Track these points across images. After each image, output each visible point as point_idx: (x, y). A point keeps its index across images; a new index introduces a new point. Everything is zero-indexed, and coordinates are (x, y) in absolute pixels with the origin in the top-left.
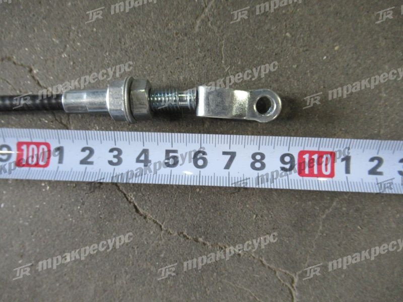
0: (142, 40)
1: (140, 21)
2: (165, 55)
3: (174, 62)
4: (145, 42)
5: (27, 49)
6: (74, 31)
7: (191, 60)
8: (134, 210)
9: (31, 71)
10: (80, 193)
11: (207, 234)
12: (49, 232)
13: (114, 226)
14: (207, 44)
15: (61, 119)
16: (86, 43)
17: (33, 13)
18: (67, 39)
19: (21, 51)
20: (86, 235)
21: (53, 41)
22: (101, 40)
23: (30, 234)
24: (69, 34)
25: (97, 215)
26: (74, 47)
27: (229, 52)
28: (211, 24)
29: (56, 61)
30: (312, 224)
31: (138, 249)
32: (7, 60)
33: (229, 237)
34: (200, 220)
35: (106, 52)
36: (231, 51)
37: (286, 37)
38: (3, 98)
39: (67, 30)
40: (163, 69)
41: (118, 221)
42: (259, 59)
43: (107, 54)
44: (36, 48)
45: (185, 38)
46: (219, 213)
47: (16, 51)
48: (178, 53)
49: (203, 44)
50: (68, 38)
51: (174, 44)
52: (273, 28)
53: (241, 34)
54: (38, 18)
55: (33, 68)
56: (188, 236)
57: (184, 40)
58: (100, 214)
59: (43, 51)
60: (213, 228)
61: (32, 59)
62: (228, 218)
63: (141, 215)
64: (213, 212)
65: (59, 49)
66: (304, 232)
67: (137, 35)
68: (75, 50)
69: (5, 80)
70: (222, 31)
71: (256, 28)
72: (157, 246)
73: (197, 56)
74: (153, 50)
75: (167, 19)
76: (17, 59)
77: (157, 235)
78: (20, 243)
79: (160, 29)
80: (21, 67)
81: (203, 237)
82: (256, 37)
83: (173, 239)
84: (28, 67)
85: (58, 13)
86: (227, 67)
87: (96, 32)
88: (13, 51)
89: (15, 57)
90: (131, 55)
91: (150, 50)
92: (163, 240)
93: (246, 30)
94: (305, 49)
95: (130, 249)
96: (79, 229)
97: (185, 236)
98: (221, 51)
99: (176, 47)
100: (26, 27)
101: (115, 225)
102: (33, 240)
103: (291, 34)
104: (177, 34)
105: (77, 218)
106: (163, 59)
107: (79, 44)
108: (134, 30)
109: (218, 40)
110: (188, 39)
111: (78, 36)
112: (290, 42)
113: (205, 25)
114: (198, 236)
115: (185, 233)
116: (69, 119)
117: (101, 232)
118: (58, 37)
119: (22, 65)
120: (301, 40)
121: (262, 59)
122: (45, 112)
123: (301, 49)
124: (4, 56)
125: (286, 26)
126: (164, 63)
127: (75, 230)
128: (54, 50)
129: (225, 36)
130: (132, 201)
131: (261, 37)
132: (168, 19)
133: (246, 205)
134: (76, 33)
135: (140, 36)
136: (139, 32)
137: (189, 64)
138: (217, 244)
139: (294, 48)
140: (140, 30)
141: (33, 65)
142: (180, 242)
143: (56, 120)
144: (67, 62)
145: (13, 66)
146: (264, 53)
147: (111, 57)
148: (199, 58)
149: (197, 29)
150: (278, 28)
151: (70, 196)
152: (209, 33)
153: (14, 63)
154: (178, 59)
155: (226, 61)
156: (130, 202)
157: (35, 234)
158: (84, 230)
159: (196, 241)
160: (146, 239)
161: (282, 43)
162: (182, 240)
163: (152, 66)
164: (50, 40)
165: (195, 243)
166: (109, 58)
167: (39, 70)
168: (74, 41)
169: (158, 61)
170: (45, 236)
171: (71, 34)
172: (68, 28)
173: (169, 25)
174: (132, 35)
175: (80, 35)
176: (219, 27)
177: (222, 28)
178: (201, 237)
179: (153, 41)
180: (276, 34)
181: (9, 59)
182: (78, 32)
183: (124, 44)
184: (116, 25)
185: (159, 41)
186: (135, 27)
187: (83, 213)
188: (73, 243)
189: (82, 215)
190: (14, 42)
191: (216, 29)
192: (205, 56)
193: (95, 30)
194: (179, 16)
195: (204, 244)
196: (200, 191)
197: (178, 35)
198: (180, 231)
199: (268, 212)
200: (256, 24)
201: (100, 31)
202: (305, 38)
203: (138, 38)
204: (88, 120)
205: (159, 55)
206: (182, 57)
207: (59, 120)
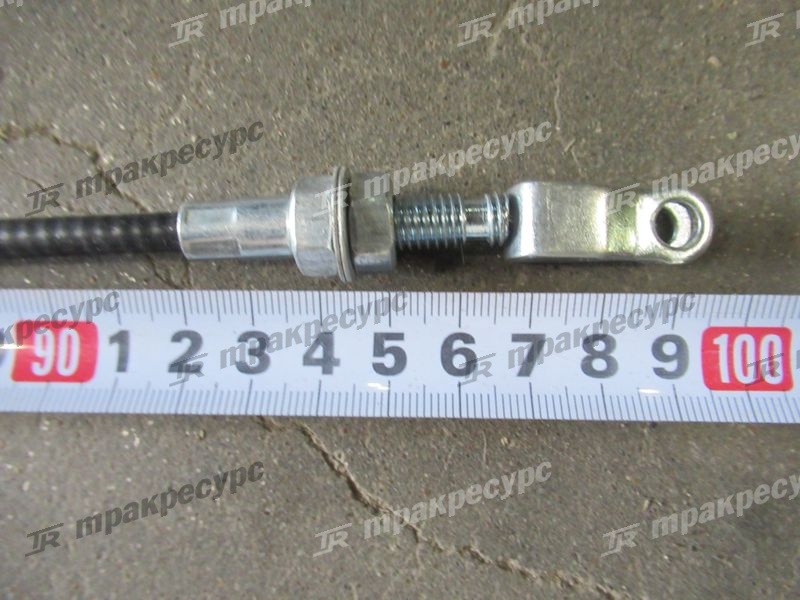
0: (361, 81)
1: (356, 36)
2: (417, 115)
3: (438, 131)
4: (369, 86)
5: (86, 107)
6: (200, 62)
7: (482, 127)
8: (349, 493)
9: (95, 158)
10: (217, 452)
11: (531, 549)
12: (140, 551)
13: (299, 534)
14: (517, 89)
15: (168, 272)
16: (229, 90)
17: (99, 21)
18: (182, 82)
19: (72, 112)
20: (232, 556)
21: (149, 87)
22: (265, 80)
23: (93, 556)
24: (187, 70)
25: (256, 505)
26: (200, 101)
27: (571, 104)
28: (528, 41)
29: (154, 133)
30: (789, 519)
31: (361, 590)
32: (37, 134)
33: (585, 556)
34: (512, 515)
35: (276, 110)
36: (575, 103)
37: (707, 68)
39: (184, 60)
40: (412, 148)
41: (308, 520)
42: (644, 120)
43: (279, 115)
44: (108, 104)
45: (466, 75)
46: (556, 496)
47: (59, 112)
48: (449, 109)
49: (508, 88)
50: (186, 80)
51: (440, 90)
52: (676, 47)
53: (599, 61)
54: (112, 34)
55: (100, 151)
56: (481, 555)
57: (462, 78)
58: (265, 506)
59: (126, 110)
60: (545, 533)
61: (100, 130)
62: (581, 508)
63: (366, 505)
64: (543, 495)
65: (163, 104)
66: (769, 540)
67: (349, 70)
68: (201, 107)
69: (33, 181)
70: (554, 57)
71: (636, 46)
72: (408, 581)
73: (495, 117)
74: (388, 104)
75: (421, 29)
76: (63, 130)
77: (406, 554)
78: (69, 577)
79: (405, 55)
80: (72, 150)
81: (520, 557)
82: (636, 68)
83: (446, 562)
84: (89, 149)
85: (162, 21)
86: (568, 140)
87: (252, 65)
88: (54, 112)
89: (56, 127)
90: (336, 116)
91: (381, 103)
92: (422, 567)
93: (611, 52)
94: (755, 93)
95: (342, 590)
96: (213, 543)
97: (474, 556)
98: (551, 104)
99: (444, 95)
100: (83, 56)
101: (301, 530)
102: (102, 571)
103: (720, 59)
104: (445, 65)
105: (210, 514)
106: (414, 124)
107: (210, 92)
108: (341, 58)
109: (545, 77)
110: (472, 77)
111: (208, 73)
112: (717, 77)
113: (512, 42)
114: (507, 554)
115: (475, 548)
116: (187, 274)
117: (269, 550)
118: (161, 77)
119: (74, 145)
120: (746, 73)
121: (652, 120)
122: (129, 255)
123: (746, 95)
124: (31, 122)
125: (708, 41)
126: (415, 133)
127: (205, 546)
128: (151, 109)
129: (561, 67)
130: (342, 470)
131: (649, 68)
132: (424, 31)
133: (623, 474)
134: (203, 66)
135: (357, 70)
136: (354, 61)
137: (475, 135)
138: (556, 574)
139: (729, 92)
140: (356, 57)
141: (102, 145)
142: (464, 570)
143: (157, 275)
144: (183, 135)
145: (53, 146)
146: (656, 105)
147: (289, 123)
148: (500, 120)
149: (493, 53)
150: (689, 45)
151: (190, 462)
152: (523, 62)
153: (57, 141)
154: (448, 124)
155: (564, 126)
156: (338, 474)
157: (105, 556)
158: (228, 543)
159: (505, 567)
160: (380, 566)
161: (699, 81)
162: (468, 564)
163: (387, 141)
164: (142, 84)
165: (501, 571)
166: (282, 125)
167: (115, 156)
168: (199, 85)
169: (402, 129)
170: (129, 560)
171: (192, 69)
172: (185, 56)
173: (427, 43)
174: (337, 68)
175: (214, 72)
176: (546, 48)
177: (552, 48)
178: (514, 557)
179: (387, 84)
180: (684, 59)
181: (44, 131)
182: (208, 65)
183: (320, 91)
184: (298, 45)
185: (402, 84)
186: (346, 51)
187: (222, 503)
188: (199, 577)
189: (222, 508)
190: (55, 91)
191: (538, 51)
192: (514, 115)
193: (248, 58)
194: (449, 24)
195: (524, 574)
196: (509, 442)
197: (449, 68)
198: (464, 542)
199: (680, 491)
200: (634, 38)
201: (261, 62)
202: (756, 69)
203: (353, 75)
204: (233, 275)
205: (403, 116)
206: (459, 119)
207: (163, 276)
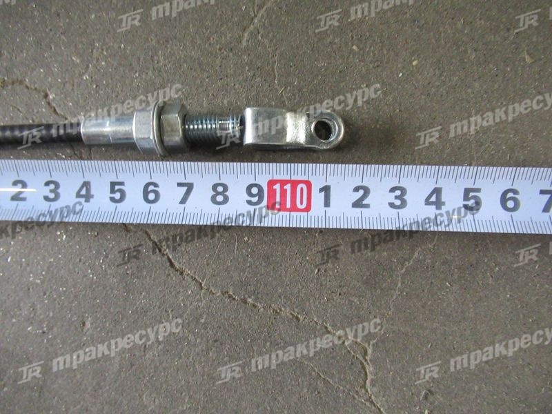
0: (178, 57)
1: (176, 34)
2: (205, 75)
3: (216, 83)
4: (182, 60)
5: (42, 70)
6: (98, 48)
7: (238, 81)
8: (168, 264)
9: (46, 96)
10: (103, 243)
11: (258, 293)
12: (65, 292)
13: (143, 284)
14: (256, 62)
15: (81, 153)
16: (112, 62)
17: (49, 28)
18: (89, 58)
19: (35, 73)
20: (110, 295)
21: (73, 60)
22: (130, 58)
23: (42, 294)
24: (92, 52)
25: (122, 270)
26: (98, 68)
27: (283, 70)
28: (262, 38)
29: (75, 84)
30: (389, 280)
31: (173, 313)
32: (18, 84)
33: (285, 297)
34: (249, 276)
35: (136, 72)
36: (285, 69)
37: (352, 51)
38: (4, 128)
39: (90, 47)
40: (203, 91)
41: (148, 278)
42: (320, 78)
43: (137, 75)
44: (53, 69)
45: (231, 54)
46: (272, 267)
47: (29, 73)
48: (222, 72)
49: (251, 61)
50: (91, 57)
51: (217, 62)
52: (336, 41)
53: (298, 48)
54: (55, 33)
55: (49, 93)
56: (234, 297)
57: (229, 56)
58: (127, 270)
59: (62, 72)
60: (265, 285)
61: (48, 82)
62: (283, 273)
63: (177, 270)
64: (265, 266)
65: (80, 69)
66: (378, 291)
67: (172, 52)
68: (99, 70)
69: (15, 107)
70: (275, 46)
71: (316, 40)
72: (197, 308)
73: (245, 76)
74: (191, 69)
75: (208, 32)
76: (30, 82)
77: (196, 295)
78: (30, 305)
79: (200, 44)
80: (34, 92)
81: (252, 297)
82: (316, 51)
83: (216, 300)
84: (43, 91)
85: (80, 27)
86: (281, 87)
87: (124, 49)
88: (26, 73)
89: (27, 80)
90: (165, 75)
91: (188, 69)
92: (204, 301)
93: (303, 43)
94: (376, 64)
95: (164, 313)
96: (101, 288)
97: (230, 296)
98: (273, 70)
99: (219, 65)
100: (41, 45)
101: (144, 282)
102: (46, 301)
103: (358, 47)
104: (220, 49)
105: (99, 274)
106: (204, 79)
107: (103, 63)
108: (168, 46)
109: (270, 56)
110: (234, 55)
111: (103, 54)
112: (357, 56)
113: (254, 38)
114: (247, 296)
115: (231, 293)
116: (90, 154)
117: (128, 292)
118: (80, 55)
119: (36, 89)
120: (372, 54)
121: (324, 78)
122: (62, 145)
123: (371, 66)
124: (15, 78)
125: (352, 38)
126: (205, 84)
127: (96, 289)
128: (74, 71)
129: (278, 51)
130: (165, 253)
131: (323, 51)
132: (210, 32)
133: (306, 257)
134: (100, 50)
135: (176, 52)
136: (175, 48)
137: (234, 85)
138: (270, 306)
139: (362, 64)
140: (176, 46)
141: (49, 90)
142: (224, 303)
143: (75, 154)
144: (89, 84)
145: (26, 90)
146: (325, 70)
147: (141, 79)
148: (247, 78)
149: (244, 43)
150: (343, 39)
151: (90, 248)
152: (260, 48)
153: (27, 87)
154: (221, 79)
155: (279, 81)
156: (163, 255)
157: (48, 294)
158: (108, 288)
159: (245, 301)
160: (183, 300)
161: (348, 58)
162: (227, 301)
163: (191, 88)
164: (70, 59)
165: (244, 304)
166: (138, 80)
167: (56, 95)
168: (98, 60)
169: (198, 82)
170: (60, 296)
171: (94, 51)
172: (91, 45)
173: (212, 39)
174: (167, 51)
175: (105, 53)
176: (271, 41)
177: (274, 41)
178: (249, 297)
179: (191, 58)
180: (340, 47)
181: (21, 82)
182: (103, 50)
183: (158, 63)
184: (147, 39)
185: (199, 59)
186: (171, 42)
187: (105, 268)
188: (94, 305)
189: (106, 271)
190: (27, 62)
191: (267, 43)
192: (254, 75)
193: (123, 46)
194: (222, 29)
195: (255, 306)
196: (249, 239)
197: (222, 51)
198: (225, 290)
199: (334, 265)
200: (315, 36)
201: (129, 48)
202: (376, 52)
203: (174, 54)
204: (113, 154)
205: (199, 75)
206: (227, 76)
207: (78, 154)
